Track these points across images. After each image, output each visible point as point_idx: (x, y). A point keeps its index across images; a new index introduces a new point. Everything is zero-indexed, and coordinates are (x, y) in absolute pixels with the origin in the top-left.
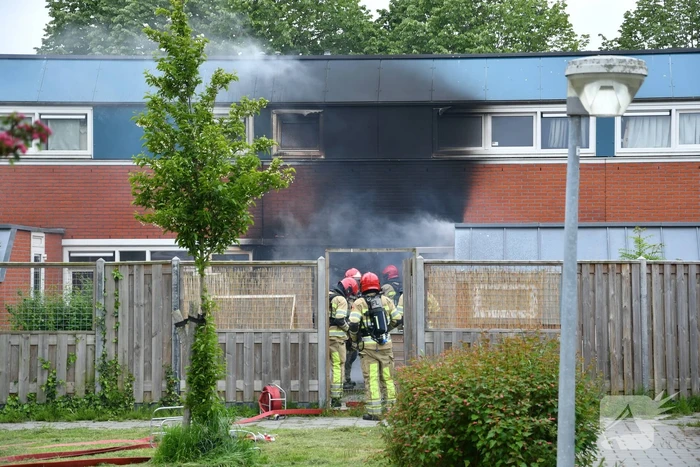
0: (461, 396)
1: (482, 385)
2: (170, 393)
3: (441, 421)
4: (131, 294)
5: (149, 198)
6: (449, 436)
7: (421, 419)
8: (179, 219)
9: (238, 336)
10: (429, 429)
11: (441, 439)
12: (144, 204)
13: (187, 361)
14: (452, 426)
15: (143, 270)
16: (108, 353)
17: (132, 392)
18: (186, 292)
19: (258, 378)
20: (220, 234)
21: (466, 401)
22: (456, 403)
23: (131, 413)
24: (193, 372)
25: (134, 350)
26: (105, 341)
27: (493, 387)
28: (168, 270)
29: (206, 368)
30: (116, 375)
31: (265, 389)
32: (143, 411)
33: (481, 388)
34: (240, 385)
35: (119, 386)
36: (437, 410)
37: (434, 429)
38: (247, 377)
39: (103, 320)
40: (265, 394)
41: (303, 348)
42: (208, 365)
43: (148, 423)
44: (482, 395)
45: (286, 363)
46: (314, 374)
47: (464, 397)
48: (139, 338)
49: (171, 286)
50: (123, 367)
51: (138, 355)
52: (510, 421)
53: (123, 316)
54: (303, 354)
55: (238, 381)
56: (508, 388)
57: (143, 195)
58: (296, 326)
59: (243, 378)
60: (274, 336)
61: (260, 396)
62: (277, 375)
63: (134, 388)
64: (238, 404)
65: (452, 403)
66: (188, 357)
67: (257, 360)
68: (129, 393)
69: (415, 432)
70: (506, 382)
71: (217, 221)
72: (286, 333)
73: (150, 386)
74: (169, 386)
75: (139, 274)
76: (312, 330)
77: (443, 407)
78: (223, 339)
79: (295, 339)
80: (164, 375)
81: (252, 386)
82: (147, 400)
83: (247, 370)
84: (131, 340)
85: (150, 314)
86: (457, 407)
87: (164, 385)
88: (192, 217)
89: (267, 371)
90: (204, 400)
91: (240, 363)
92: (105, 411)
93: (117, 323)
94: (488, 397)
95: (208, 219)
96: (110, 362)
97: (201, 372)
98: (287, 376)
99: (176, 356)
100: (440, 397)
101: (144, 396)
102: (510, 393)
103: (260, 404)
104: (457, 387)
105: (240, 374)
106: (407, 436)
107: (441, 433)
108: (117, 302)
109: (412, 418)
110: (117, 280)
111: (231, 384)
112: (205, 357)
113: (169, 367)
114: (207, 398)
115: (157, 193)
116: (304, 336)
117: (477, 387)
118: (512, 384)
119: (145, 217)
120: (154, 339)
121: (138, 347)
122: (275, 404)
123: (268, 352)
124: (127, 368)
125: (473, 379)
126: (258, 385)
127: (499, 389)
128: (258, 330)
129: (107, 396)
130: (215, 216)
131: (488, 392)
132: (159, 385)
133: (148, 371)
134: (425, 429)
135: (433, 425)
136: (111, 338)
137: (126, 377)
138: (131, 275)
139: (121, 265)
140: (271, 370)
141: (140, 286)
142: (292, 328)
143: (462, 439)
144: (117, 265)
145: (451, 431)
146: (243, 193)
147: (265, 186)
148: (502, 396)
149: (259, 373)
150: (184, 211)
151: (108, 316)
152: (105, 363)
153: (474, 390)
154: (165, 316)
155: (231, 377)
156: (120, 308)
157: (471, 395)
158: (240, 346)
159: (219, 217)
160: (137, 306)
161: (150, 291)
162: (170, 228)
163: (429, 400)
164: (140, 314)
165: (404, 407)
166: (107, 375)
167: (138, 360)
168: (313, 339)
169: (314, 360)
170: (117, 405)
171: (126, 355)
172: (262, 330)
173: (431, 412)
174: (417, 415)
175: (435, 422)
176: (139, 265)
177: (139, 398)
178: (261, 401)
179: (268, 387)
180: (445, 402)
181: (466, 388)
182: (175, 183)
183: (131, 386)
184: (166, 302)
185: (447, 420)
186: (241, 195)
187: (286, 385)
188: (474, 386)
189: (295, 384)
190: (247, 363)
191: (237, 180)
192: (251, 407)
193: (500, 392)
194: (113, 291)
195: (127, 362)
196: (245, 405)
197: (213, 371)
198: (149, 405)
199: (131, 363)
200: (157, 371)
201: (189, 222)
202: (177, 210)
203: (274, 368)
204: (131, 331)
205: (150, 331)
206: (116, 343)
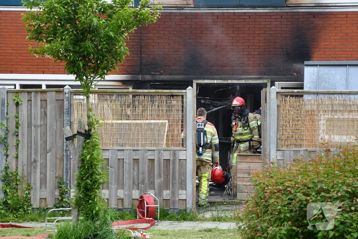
0: (304, 194)
1: (323, 185)
2: (62, 200)
3: (288, 215)
4: (29, 116)
5: (41, 33)
6: (294, 228)
7: (271, 214)
8: (67, 50)
9: (119, 153)
10: (277, 222)
11: (288, 230)
12: (37, 39)
13: (76, 168)
14: (297, 220)
15: (39, 97)
16: (10, 166)
17: (30, 199)
18: (76, 115)
19: (135, 188)
20: (102, 62)
21: (308, 198)
22: (300, 200)
23: (29, 216)
24: (81, 178)
25: (32, 163)
26: (7, 156)
27: (333, 187)
28: (60, 97)
29: (92, 175)
30: (17, 185)
31: (141, 197)
32: (40, 215)
33: (322, 188)
34: (121, 193)
35: (19, 193)
36: (285, 206)
37: (282, 221)
38: (126, 187)
39: (6, 138)
40: (141, 201)
41: (174, 163)
42: (94, 172)
43: (43, 224)
44: (323, 194)
45: (160, 176)
46: (183, 185)
47: (308, 196)
48: (36, 153)
49: (64, 111)
50: (23, 177)
51: (35, 168)
52: (346, 215)
53: (23, 135)
54: (174, 169)
55: (119, 191)
56: (345, 188)
57: (36, 30)
58: (167, 145)
59: (123, 189)
60: (150, 153)
61: (137, 203)
62: (152, 185)
63: (32, 196)
64: (119, 210)
65: (297, 200)
66: (77, 166)
67: (135, 173)
68: (28, 200)
69: (266, 224)
70: (343, 183)
71: (98, 50)
72: (159, 151)
73: (45, 194)
74: (62, 194)
75: (36, 99)
76: (181, 148)
77: (290, 204)
78: (106, 155)
79: (166, 155)
80: (57, 184)
81: (130, 195)
82: (43, 205)
83: (126, 181)
84: (29, 155)
85: (45, 134)
86: (301, 204)
87: (57, 193)
88: (78, 48)
89: (143, 182)
90: (90, 201)
91: (121, 175)
92: (7, 214)
93: (18, 140)
94: (328, 195)
95: (91, 50)
96: (12, 173)
97: (87, 178)
98: (160, 187)
99: (67, 169)
100: (287, 195)
101: (40, 202)
102: (347, 192)
103: (137, 209)
104: (302, 187)
105: (121, 185)
106: (259, 228)
107: (287, 226)
108: (17, 123)
109: (264, 213)
110: (17, 104)
111: (113, 192)
112: (91, 165)
113: (62, 178)
114: (93, 200)
115: (48, 29)
116: (175, 153)
117: (319, 187)
118: (348, 185)
119: (38, 50)
120: (48, 155)
121: (35, 161)
122: (150, 209)
123: (144, 167)
124: (26, 178)
125: (316, 181)
126: (136, 194)
127: (337, 189)
128: (136, 148)
129: (9, 202)
130: (96, 46)
131: (328, 191)
132: (53, 192)
133: (43, 181)
134: (275, 222)
135: (281, 219)
136: (12, 153)
137: (25, 186)
138: (30, 100)
139: (21, 92)
140: (147, 181)
141: (37, 111)
142: (164, 147)
143: (305, 230)
144: (17, 92)
145: (296, 223)
146: (120, 27)
147: (137, 21)
148: (339, 194)
149: (136, 184)
150: (70, 43)
151: (10, 135)
152: (7, 174)
153: (316, 189)
154: (58, 135)
155: (113, 187)
156: (20, 128)
157: (313, 194)
158: (121, 161)
159: (99, 47)
160: (35, 126)
161: (46, 114)
162: (59, 58)
163: (278, 198)
164: (37, 133)
165: (257, 204)
166: (9, 184)
167: (35, 172)
168: (182, 155)
169: (183, 174)
170: (17, 210)
171: (25, 168)
172: (140, 148)
173: (279, 207)
174: (268, 211)
175: (282, 216)
176: (36, 92)
177: (36, 204)
178: (138, 207)
179: (144, 196)
180: (292, 199)
181: (309, 188)
182: (60, 20)
183: (29, 194)
184: (59, 123)
185: (293, 214)
186: (118, 29)
187: (159, 194)
188: (317, 186)
189: (166, 194)
190: (126, 176)
191: (114, 16)
192: (130, 212)
193: (339, 191)
194: (14, 114)
195: (25, 174)
196: (125, 210)
197: (98, 177)
198: (45, 210)
199: (29, 174)
200: (51, 182)
201: (75, 52)
202: (64, 42)
203: (149, 180)
204: (30, 148)
205: (45, 148)
206: (17, 157)
